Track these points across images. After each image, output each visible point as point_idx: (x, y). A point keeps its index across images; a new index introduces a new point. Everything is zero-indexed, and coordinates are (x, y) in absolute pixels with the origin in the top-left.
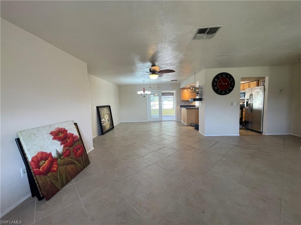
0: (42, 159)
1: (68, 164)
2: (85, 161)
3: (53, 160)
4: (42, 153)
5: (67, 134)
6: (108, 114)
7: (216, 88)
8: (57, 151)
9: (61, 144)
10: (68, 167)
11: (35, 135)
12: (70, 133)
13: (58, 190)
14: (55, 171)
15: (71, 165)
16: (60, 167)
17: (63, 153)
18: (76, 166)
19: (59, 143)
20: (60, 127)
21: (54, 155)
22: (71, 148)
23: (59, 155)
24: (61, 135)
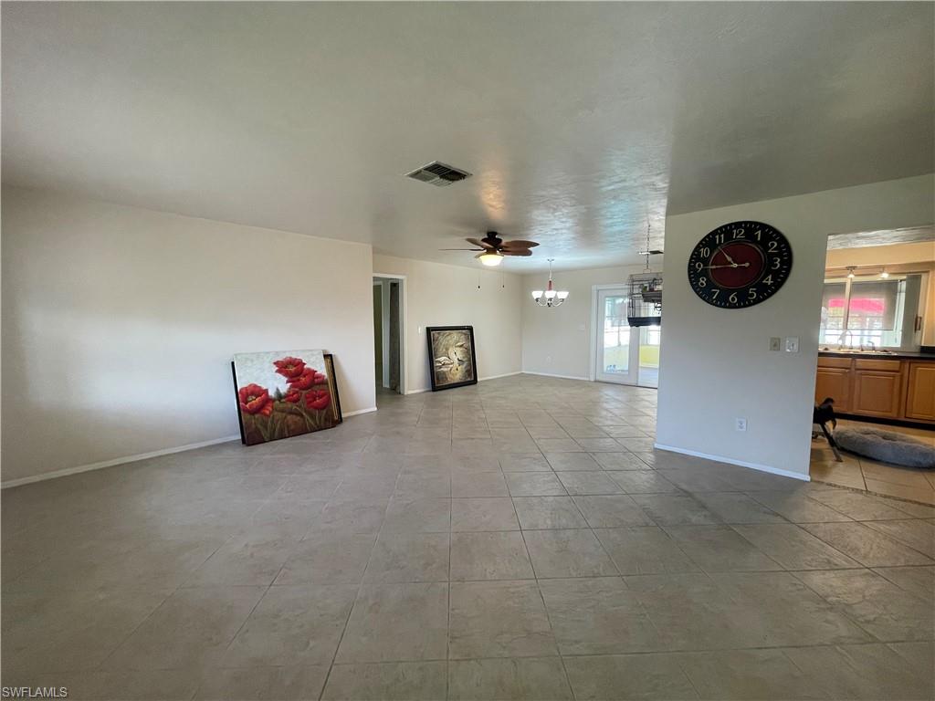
0: (252, 394)
1: (291, 413)
2: (326, 419)
3: (268, 400)
4: (255, 386)
5: (303, 369)
6: (461, 346)
7: (703, 281)
8: (278, 389)
9: (288, 382)
10: (289, 417)
11: (252, 361)
12: (309, 369)
13: (262, 441)
14: (265, 415)
15: (294, 416)
16: (276, 413)
17: (287, 396)
18: (304, 420)
19: (285, 379)
20: (294, 356)
21: (272, 393)
22: (304, 392)
23: (280, 397)
24: (292, 369)
